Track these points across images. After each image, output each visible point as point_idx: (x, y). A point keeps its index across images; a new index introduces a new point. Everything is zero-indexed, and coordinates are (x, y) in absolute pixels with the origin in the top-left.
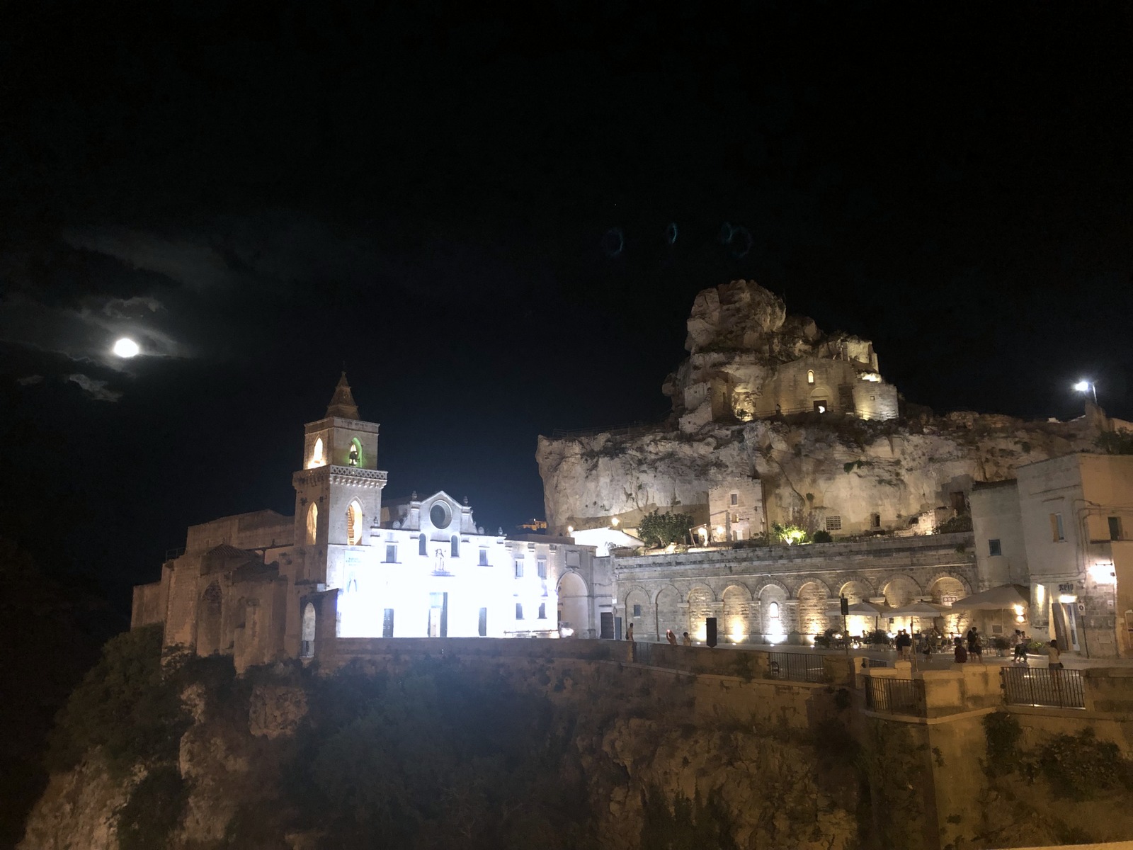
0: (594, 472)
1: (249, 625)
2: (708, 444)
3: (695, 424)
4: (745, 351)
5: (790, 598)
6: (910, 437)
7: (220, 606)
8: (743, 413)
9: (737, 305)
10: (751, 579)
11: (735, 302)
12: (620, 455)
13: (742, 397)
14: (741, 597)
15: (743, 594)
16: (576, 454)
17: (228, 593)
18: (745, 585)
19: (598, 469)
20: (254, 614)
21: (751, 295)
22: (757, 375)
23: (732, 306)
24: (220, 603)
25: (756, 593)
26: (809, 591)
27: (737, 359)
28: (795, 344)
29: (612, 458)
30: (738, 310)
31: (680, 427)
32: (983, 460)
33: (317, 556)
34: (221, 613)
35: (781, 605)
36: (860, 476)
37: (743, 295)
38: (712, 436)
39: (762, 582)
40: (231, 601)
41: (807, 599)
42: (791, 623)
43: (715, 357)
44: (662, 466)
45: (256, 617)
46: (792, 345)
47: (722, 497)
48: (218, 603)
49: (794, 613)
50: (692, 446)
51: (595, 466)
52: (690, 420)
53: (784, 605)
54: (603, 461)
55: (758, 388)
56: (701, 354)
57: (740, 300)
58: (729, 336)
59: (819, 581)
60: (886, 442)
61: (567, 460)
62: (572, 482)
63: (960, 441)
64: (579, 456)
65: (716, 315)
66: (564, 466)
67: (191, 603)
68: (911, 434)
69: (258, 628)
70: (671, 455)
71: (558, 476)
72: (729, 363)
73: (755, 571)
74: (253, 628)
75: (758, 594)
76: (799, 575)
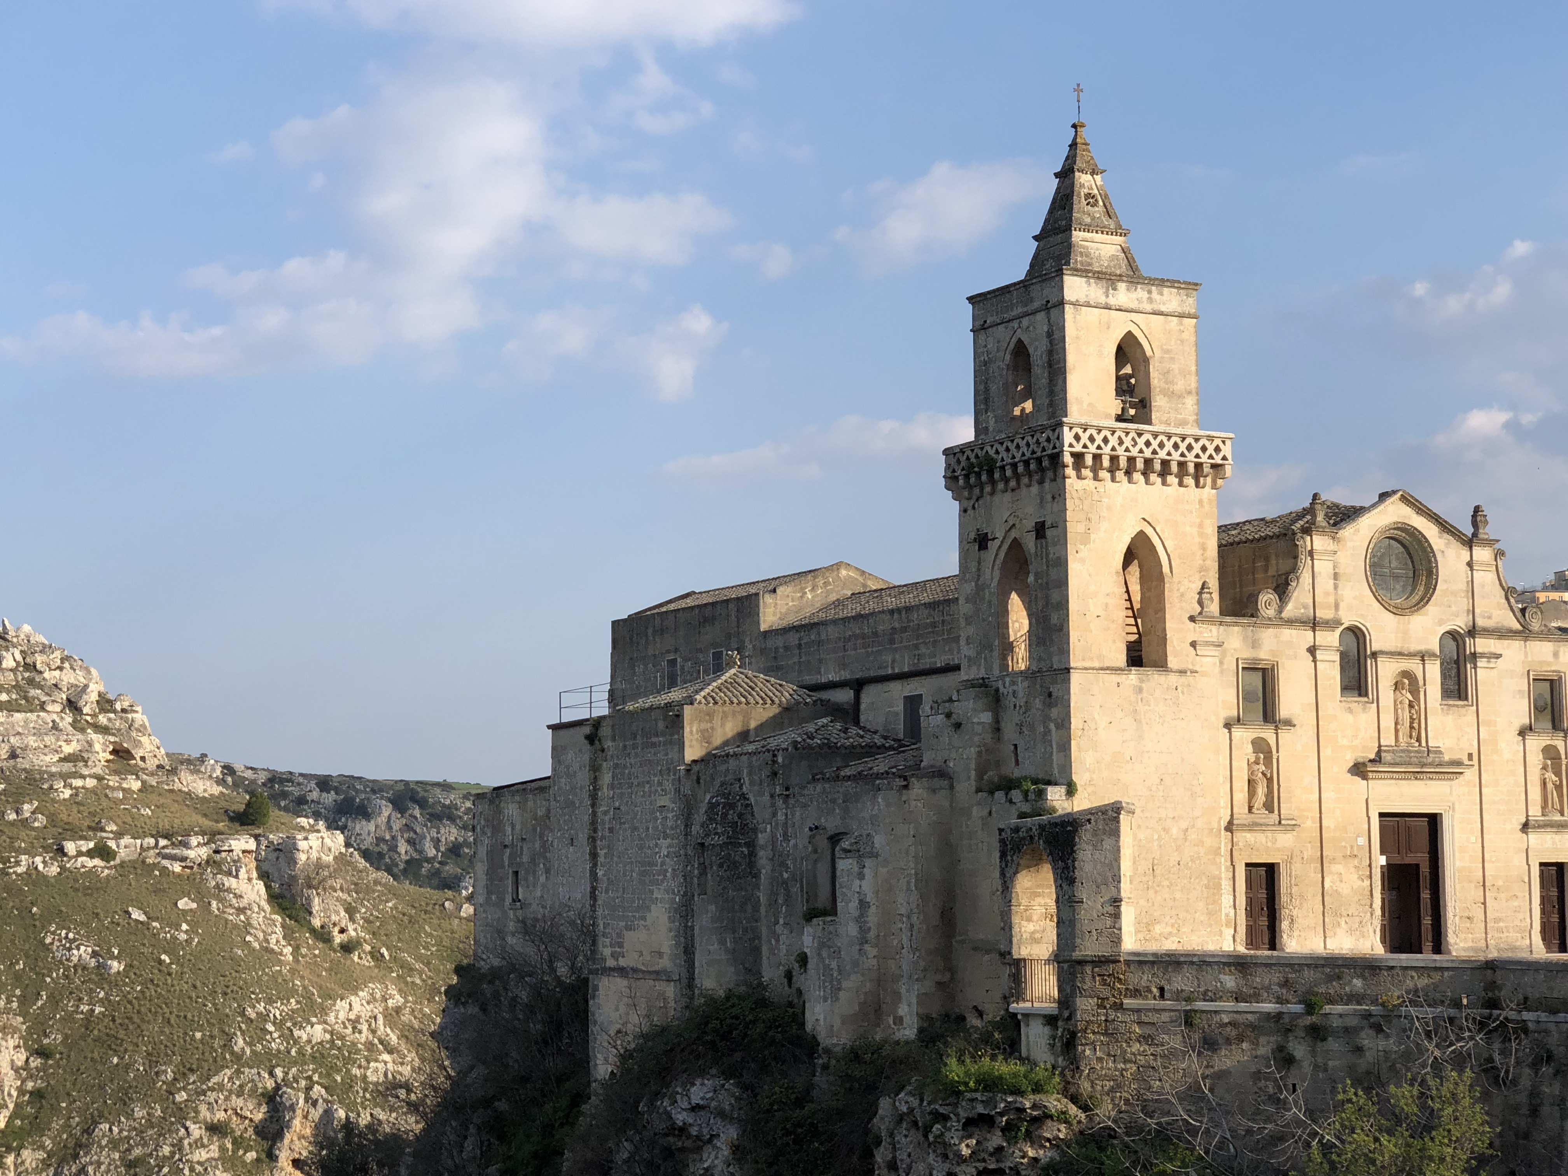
1: (848, 907)
7: (752, 854)
17: (774, 814)
20: (861, 876)
24: (751, 845)
33: (1038, 703)
34: (756, 876)
40: (786, 837)
45: (867, 886)
48: (748, 845)
67: (664, 843)
69: (873, 918)
74: (860, 919)
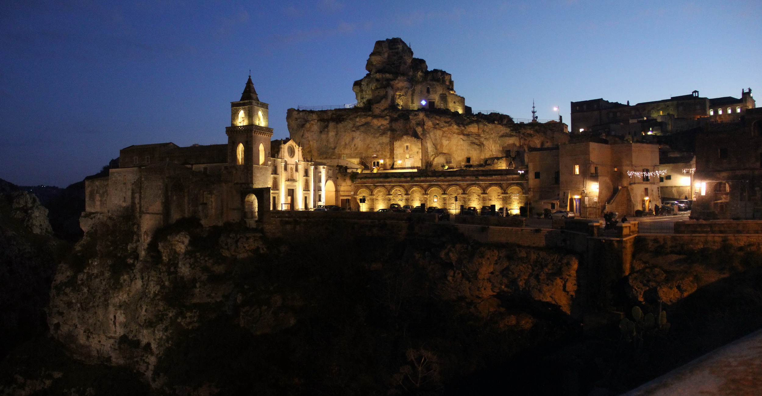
0: (326, 130)
1: (209, 203)
2: (386, 119)
3: (379, 109)
4: (403, 74)
5: (444, 194)
6: (488, 124)
8: (398, 105)
9: (396, 50)
10: (425, 185)
11: (395, 49)
12: (343, 122)
13: (398, 97)
14: (419, 193)
15: (420, 192)
16: (315, 120)
18: (422, 187)
19: (329, 128)
20: (211, 198)
21: (402, 46)
22: (406, 86)
23: (393, 51)
25: (427, 191)
26: (453, 191)
27: (399, 78)
28: (418, 72)
29: (337, 123)
30: (397, 53)
31: (372, 110)
32: (521, 137)
35: (439, 197)
36: (463, 140)
37: (399, 46)
38: (387, 116)
39: (431, 186)
41: (451, 194)
42: (443, 205)
43: (388, 76)
44: (362, 129)
45: (213, 199)
46: (416, 73)
47: (401, 146)
49: (445, 200)
50: (378, 120)
51: (327, 126)
52: (377, 107)
53: (440, 197)
54: (331, 125)
55: (405, 93)
56: (381, 74)
57: (398, 48)
58: (393, 66)
59: (458, 187)
60: (476, 126)
61: (310, 122)
62: (312, 134)
63: (512, 128)
64: (316, 121)
65: (386, 55)
66: (308, 125)
68: (489, 123)
70: (367, 124)
71: (304, 131)
72: (395, 80)
73: (427, 181)
74: (211, 205)
75: (428, 192)
76: (449, 184)
